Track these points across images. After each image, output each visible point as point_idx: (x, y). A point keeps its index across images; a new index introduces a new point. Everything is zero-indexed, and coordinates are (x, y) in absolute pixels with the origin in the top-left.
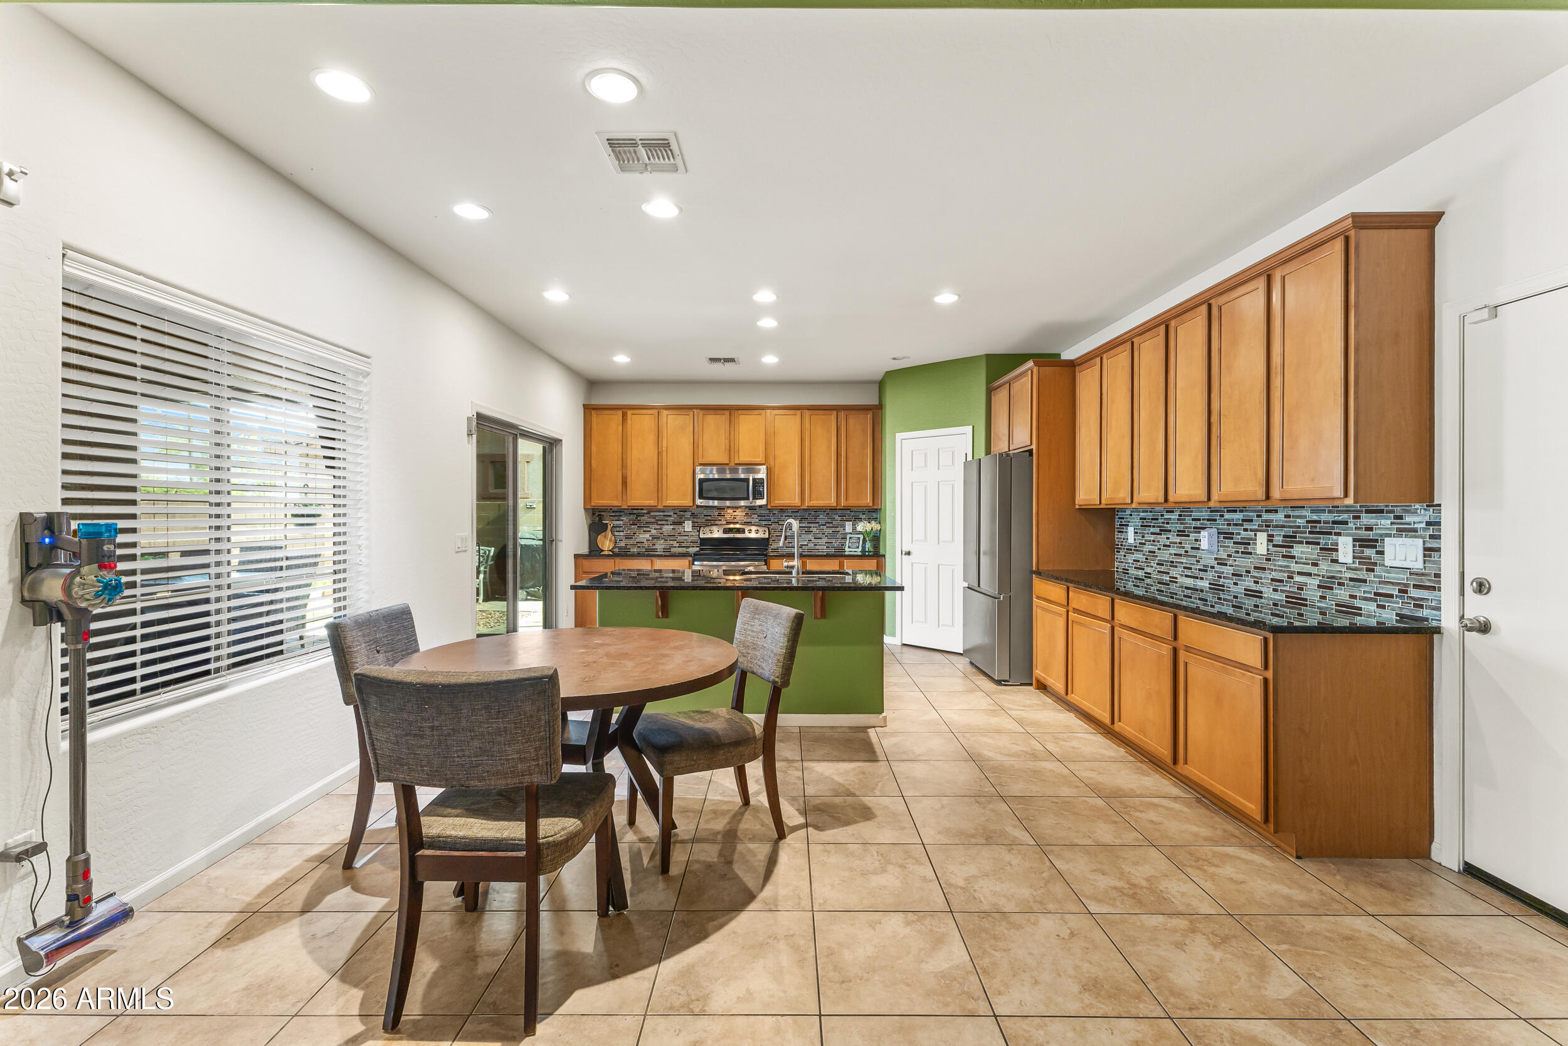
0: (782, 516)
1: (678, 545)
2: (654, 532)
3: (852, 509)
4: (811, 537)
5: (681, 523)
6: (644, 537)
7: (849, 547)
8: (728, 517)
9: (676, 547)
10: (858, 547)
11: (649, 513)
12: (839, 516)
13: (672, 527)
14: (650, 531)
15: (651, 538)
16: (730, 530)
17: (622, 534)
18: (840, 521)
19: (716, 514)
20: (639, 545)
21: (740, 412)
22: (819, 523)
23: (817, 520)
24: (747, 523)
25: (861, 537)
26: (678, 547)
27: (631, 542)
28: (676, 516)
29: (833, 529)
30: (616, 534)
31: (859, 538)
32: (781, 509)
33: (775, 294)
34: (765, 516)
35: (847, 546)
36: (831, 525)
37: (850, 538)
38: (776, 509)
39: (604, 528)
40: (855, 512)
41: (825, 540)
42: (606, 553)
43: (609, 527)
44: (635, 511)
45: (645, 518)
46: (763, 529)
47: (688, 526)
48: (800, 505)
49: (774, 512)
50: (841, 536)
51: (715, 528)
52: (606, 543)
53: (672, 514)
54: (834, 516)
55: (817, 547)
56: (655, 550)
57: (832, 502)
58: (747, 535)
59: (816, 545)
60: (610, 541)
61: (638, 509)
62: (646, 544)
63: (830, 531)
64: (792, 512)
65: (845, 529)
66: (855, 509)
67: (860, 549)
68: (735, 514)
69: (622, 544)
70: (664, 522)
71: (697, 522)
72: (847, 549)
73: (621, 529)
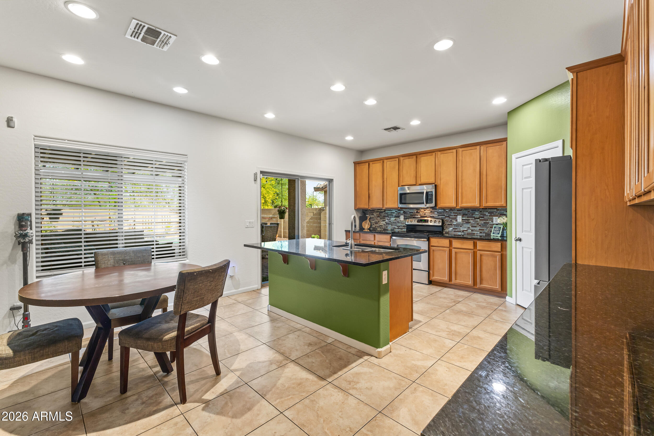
0: (452, 213)
1: (397, 228)
2: (387, 220)
3: (498, 208)
4: (469, 225)
5: (399, 217)
6: (382, 223)
7: (493, 233)
8: (421, 213)
9: (396, 229)
10: (499, 234)
11: (384, 211)
12: (488, 213)
13: (395, 218)
14: (385, 220)
15: (385, 224)
16: (421, 221)
17: (374, 221)
18: (489, 216)
19: (416, 212)
20: (381, 227)
21: (421, 155)
22: (475, 217)
23: (474, 216)
24: (431, 216)
25: (502, 227)
26: (398, 229)
27: (377, 225)
28: (396, 213)
29: (484, 221)
30: (372, 221)
31: (500, 228)
32: (450, 209)
33: (344, 85)
34: (441, 213)
35: (492, 233)
36: (483, 219)
37: (495, 227)
38: (448, 209)
39: (366, 219)
40: (500, 210)
41: (478, 228)
42: (366, 230)
43: (368, 218)
44: (379, 211)
45: (383, 214)
46: (439, 220)
47: (402, 218)
48: (455, 206)
49: (447, 211)
50: (490, 226)
51: (413, 220)
52: (366, 226)
53: (394, 212)
54: (485, 213)
55: (473, 232)
56: (387, 230)
57: (477, 204)
58: (430, 224)
59: (473, 231)
60: (368, 224)
61: (380, 210)
62: (383, 227)
63: (483, 222)
64: (457, 210)
65: (493, 222)
66: (500, 208)
67: (500, 235)
68: (425, 212)
69: (374, 226)
70: (391, 216)
71: (406, 216)
72: (492, 234)
73: (373, 219)
